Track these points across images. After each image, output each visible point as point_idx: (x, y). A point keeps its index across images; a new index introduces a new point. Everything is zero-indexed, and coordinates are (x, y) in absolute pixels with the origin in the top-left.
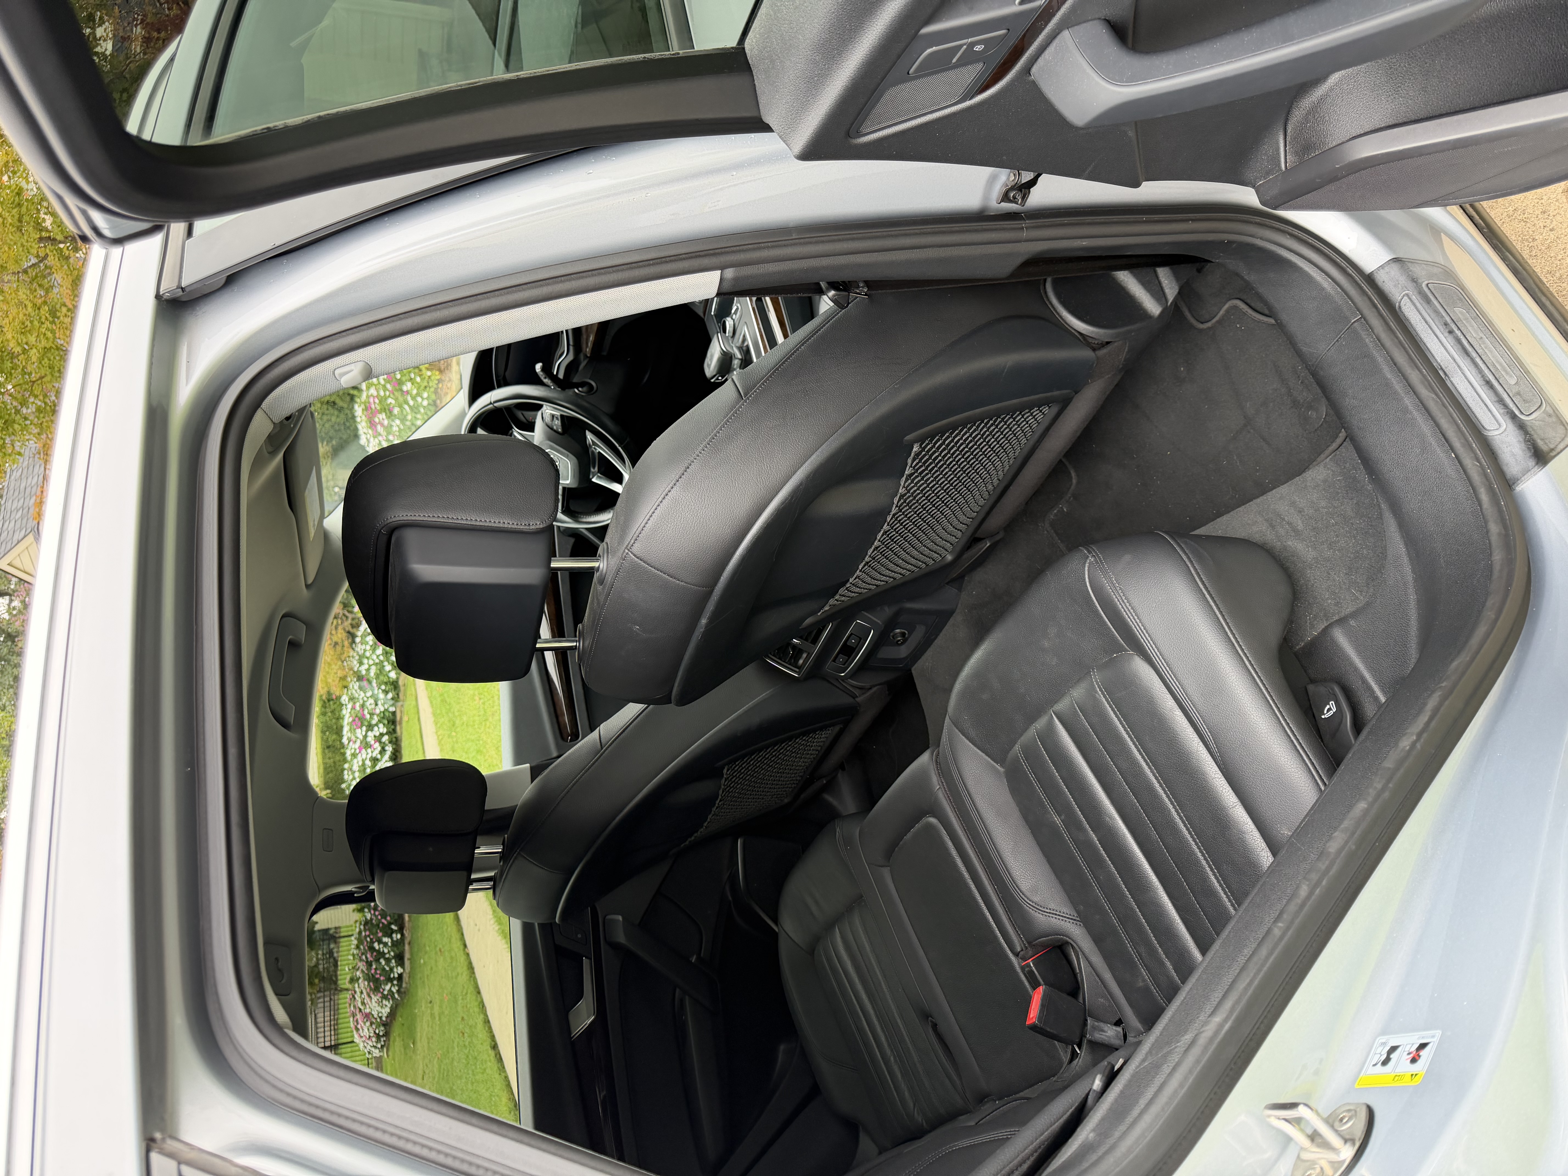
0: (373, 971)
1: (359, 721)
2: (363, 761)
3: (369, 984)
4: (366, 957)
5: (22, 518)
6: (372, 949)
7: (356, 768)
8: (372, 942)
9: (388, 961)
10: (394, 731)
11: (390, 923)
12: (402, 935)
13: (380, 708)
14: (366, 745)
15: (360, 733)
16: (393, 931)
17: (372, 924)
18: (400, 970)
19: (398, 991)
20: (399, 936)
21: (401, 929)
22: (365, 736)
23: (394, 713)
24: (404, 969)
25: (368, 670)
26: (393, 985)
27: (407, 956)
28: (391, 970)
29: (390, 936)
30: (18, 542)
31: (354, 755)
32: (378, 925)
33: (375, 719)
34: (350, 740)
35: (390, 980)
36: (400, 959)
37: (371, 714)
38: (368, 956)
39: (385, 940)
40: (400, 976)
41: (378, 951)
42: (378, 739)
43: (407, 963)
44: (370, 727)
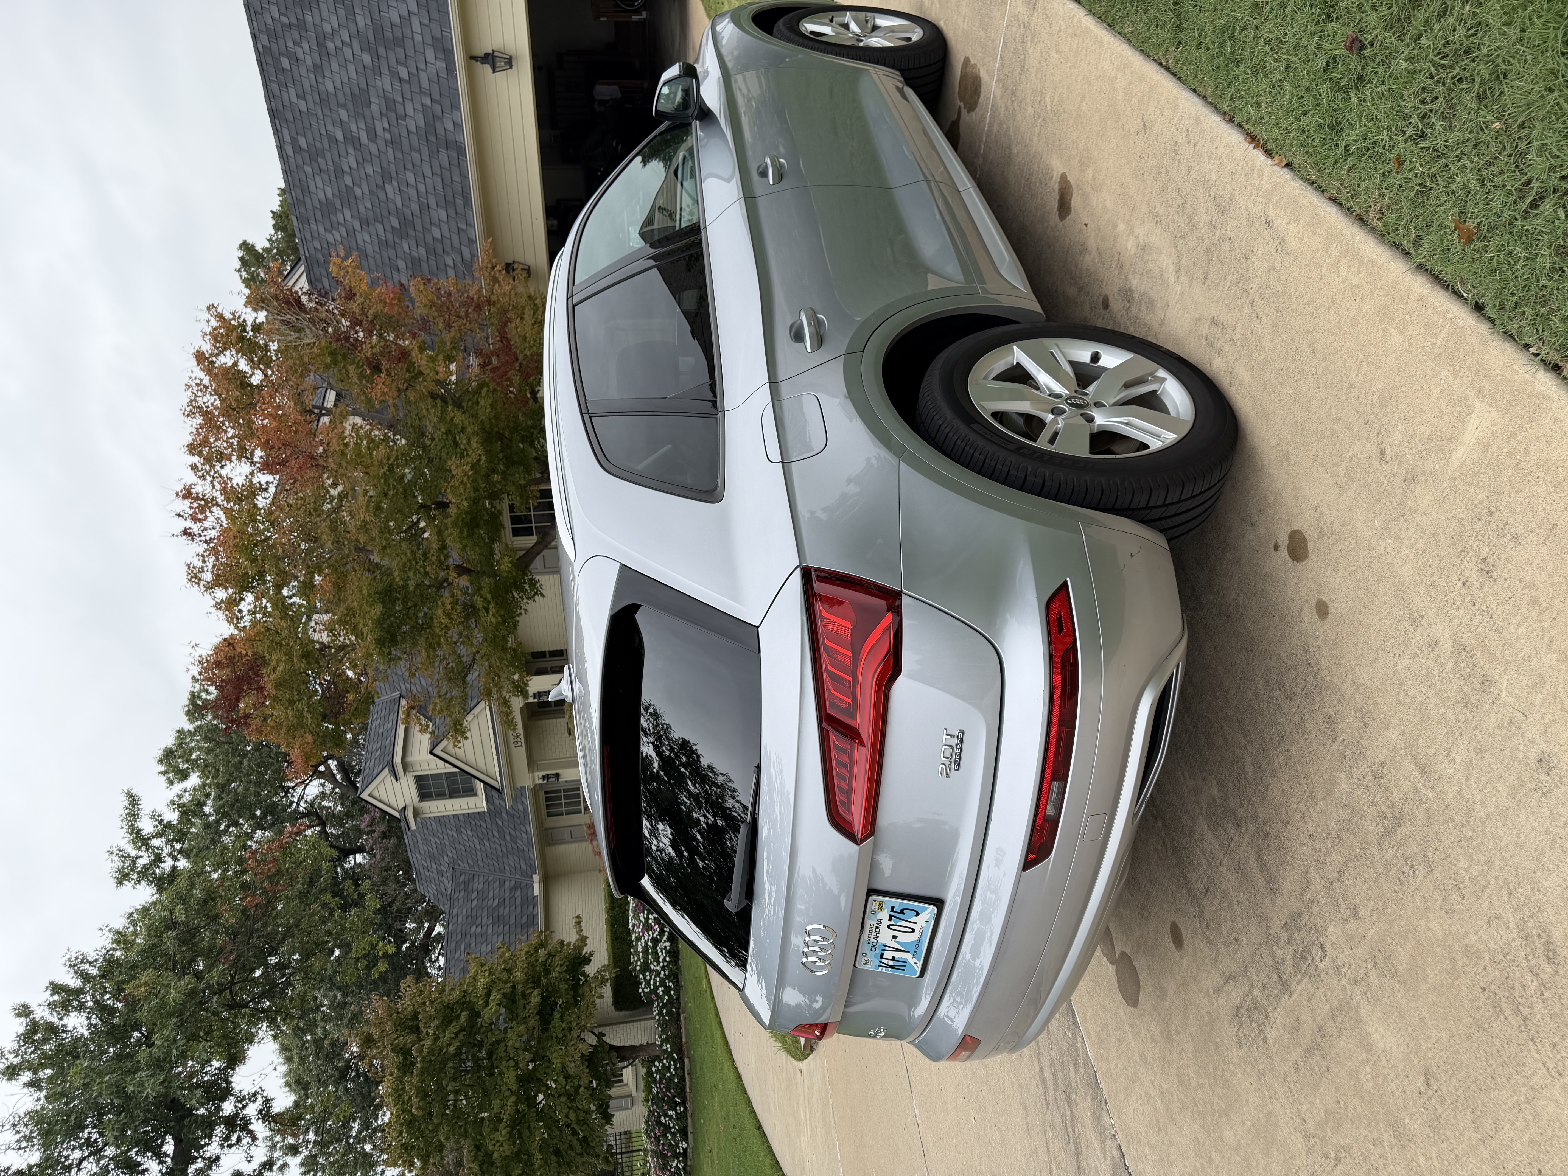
0: (661, 1147)
2: (646, 942)
3: (658, 1161)
4: (655, 1134)
5: (380, 755)
6: (659, 1123)
7: (640, 949)
8: (659, 1116)
9: (674, 1135)
11: (674, 1097)
12: (685, 1108)
16: (677, 1104)
17: (658, 1097)
18: (685, 1145)
19: (684, 1168)
20: (682, 1109)
21: (683, 1103)
22: (647, 919)
24: (687, 1143)
26: (679, 1161)
27: (690, 1129)
28: (677, 1146)
29: (675, 1110)
30: (377, 775)
31: (638, 939)
32: (663, 1099)
34: (634, 925)
35: (676, 1156)
36: (684, 1132)
38: (657, 1131)
39: (671, 1113)
40: (685, 1150)
41: (664, 1125)
43: (690, 1136)
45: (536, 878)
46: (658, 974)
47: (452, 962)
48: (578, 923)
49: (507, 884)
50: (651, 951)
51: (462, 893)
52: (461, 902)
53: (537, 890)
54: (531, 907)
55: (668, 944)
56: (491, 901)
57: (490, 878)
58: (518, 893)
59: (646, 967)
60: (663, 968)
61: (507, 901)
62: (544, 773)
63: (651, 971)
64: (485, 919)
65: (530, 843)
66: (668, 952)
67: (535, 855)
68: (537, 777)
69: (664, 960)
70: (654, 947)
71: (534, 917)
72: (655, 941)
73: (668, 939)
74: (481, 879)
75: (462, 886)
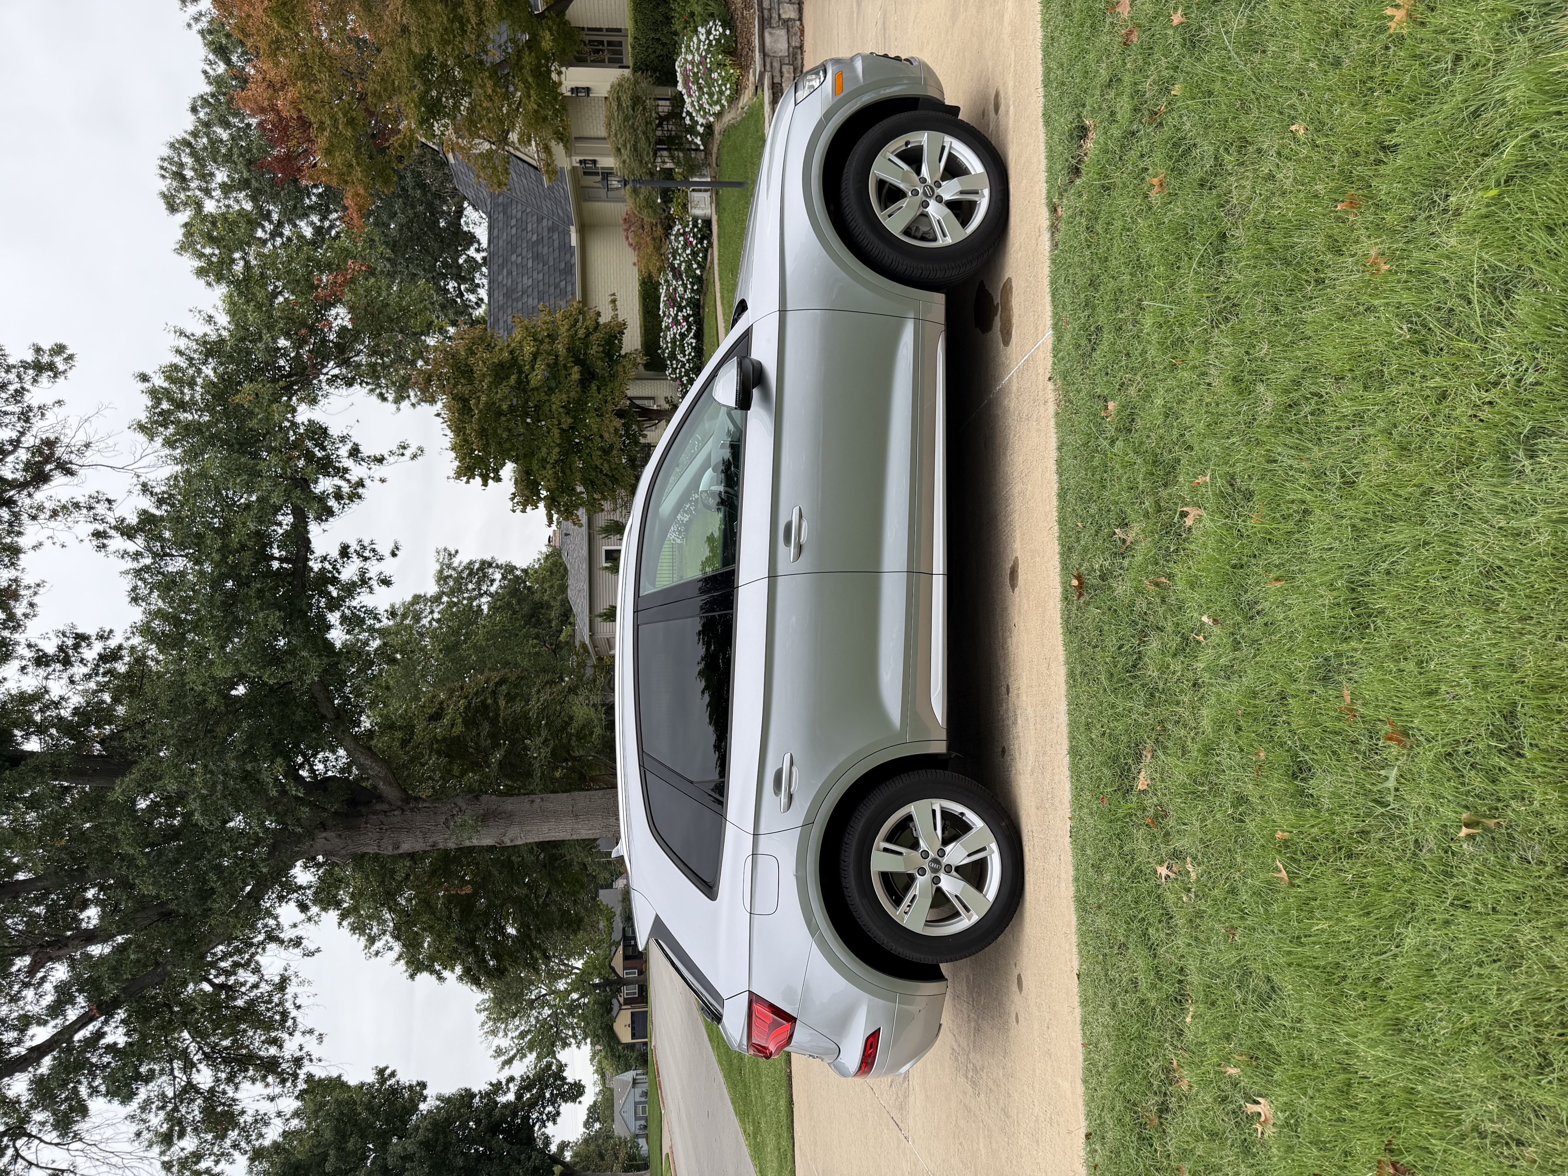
1: (672, 301)
2: (675, 334)
7: (668, 339)
10: (699, 313)
13: (688, 295)
14: (676, 322)
15: (673, 312)
22: (677, 315)
23: (699, 300)
25: (680, 265)
31: (668, 328)
33: (684, 303)
37: (682, 298)
42: (685, 319)
44: (680, 309)
45: (573, 229)
46: (683, 366)
47: (496, 285)
48: (614, 301)
49: (545, 222)
50: (679, 342)
51: (501, 216)
52: (501, 224)
53: (574, 241)
54: (568, 256)
55: (694, 341)
56: (530, 234)
57: (528, 210)
58: (556, 236)
59: (673, 356)
60: (688, 361)
61: (545, 239)
62: (582, 158)
63: (678, 361)
64: (525, 251)
65: (566, 198)
66: (693, 348)
67: (572, 209)
68: (575, 160)
69: (690, 354)
70: (682, 340)
71: (572, 266)
72: (683, 336)
73: (695, 337)
74: (519, 207)
75: (501, 209)
